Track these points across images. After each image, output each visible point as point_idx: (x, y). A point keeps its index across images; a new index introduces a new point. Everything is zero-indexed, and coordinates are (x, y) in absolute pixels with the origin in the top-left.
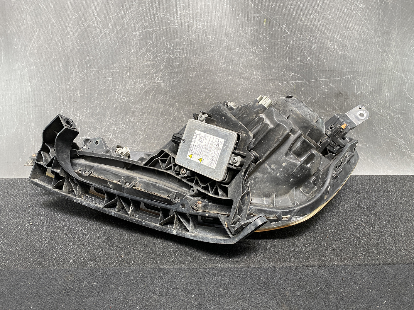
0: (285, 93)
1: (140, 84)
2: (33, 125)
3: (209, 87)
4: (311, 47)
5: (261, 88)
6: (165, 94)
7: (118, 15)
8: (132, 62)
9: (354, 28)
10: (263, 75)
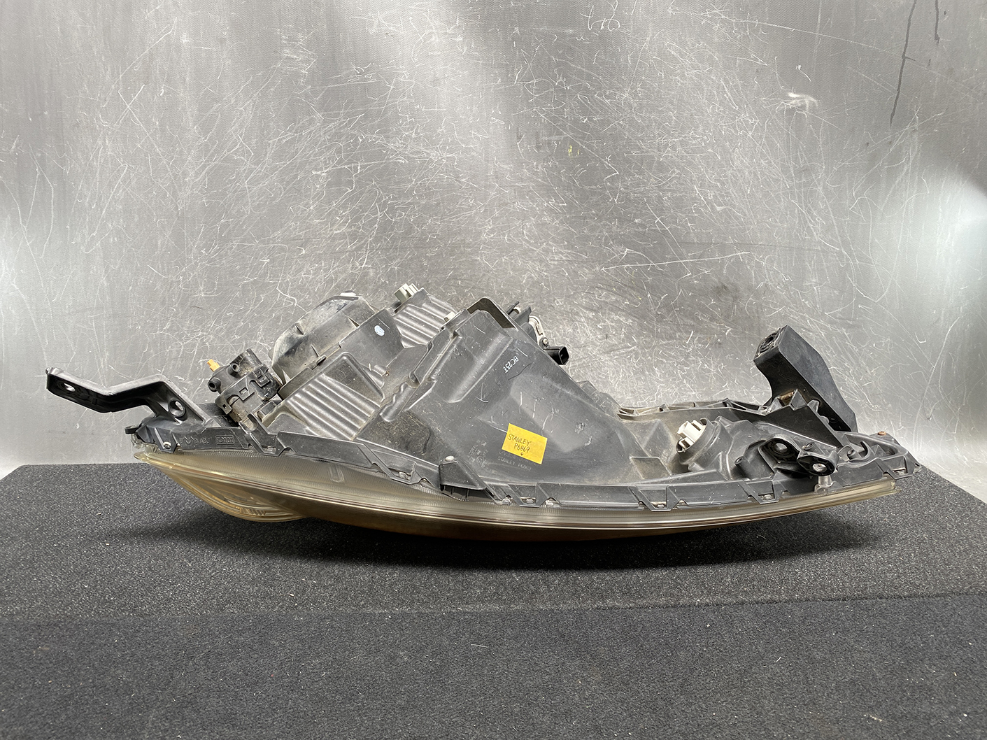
0: (615, 287)
1: (326, 271)
2: (108, 354)
3: (465, 276)
4: (660, 198)
5: (568, 278)
6: (377, 290)
7: (284, 138)
8: (311, 230)
9: (742, 162)
10: (569, 253)
